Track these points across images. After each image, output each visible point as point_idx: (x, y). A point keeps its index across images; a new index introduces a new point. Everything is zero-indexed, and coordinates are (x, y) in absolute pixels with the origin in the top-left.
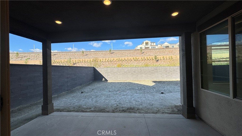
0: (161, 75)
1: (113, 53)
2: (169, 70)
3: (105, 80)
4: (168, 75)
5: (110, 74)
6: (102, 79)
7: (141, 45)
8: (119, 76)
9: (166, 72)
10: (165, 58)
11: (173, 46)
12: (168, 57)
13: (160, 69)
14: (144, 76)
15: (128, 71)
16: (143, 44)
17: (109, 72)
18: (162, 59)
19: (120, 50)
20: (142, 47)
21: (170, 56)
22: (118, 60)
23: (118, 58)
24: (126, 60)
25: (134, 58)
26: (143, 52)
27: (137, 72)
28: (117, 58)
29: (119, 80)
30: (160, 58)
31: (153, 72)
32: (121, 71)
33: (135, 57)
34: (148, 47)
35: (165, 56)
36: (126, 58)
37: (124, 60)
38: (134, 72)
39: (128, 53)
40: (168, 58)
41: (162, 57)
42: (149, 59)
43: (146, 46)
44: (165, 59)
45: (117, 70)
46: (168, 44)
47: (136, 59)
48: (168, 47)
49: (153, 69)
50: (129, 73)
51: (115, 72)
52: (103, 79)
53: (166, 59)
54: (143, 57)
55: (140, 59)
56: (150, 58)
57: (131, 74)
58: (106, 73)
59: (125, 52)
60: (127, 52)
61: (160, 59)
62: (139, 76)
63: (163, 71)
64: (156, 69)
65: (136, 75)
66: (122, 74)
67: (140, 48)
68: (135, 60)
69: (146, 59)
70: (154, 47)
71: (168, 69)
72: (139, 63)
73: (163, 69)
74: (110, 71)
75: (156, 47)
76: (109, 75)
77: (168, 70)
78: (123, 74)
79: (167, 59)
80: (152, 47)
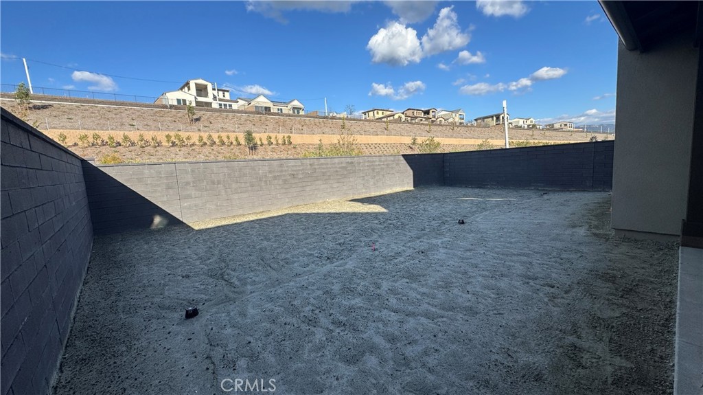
0: (364, 179)
1: (44, 107)
2: (379, 165)
3: (165, 222)
4: (376, 178)
5: (193, 193)
6: (152, 221)
7: (180, 92)
8: (236, 196)
9: (373, 170)
10: (273, 140)
11: (281, 109)
12: (280, 136)
13: (360, 163)
14: (323, 186)
15: (270, 172)
16: (186, 88)
17: (188, 183)
18: (265, 142)
19: (83, 98)
20: (184, 101)
21: (286, 135)
22: (91, 140)
23: (90, 133)
24: (133, 144)
25: (168, 136)
26: (195, 117)
27: (301, 176)
28: (83, 132)
29: (241, 212)
30: (261, 140)
31: (345, 173)
32: (245, 175)
33: (172, 134)
34: (209, 104)
35: (273, 135)
36: (134, 135)
37: (121, 141)
38: (293, 175)
39: (133, 116)
40: (280, 142)
41: (264, 136)
42: (226, 140)
43: (200, 99)
44: (272, 143)
45: (225, 170)
46: (266, 100)
47: (177, 142)
48: (268, 109)
49: (343, 165)
50: (276, 181)
51: (219, 183)
52: (157, 220)
53: (274, 142)
54: (205, 135)
55: (195, 139)
56: (228, 137)
57: (281, 182)
58: (169, 187)
59: (115, 112)
60: (128, 112)
61: (259, 143)
62: (308, 189)
63: (366, 168)
64: (352, 163)
65: (300, 185)
66: (250, 188)
67: (179, 101)
68: (174, 144)
69: (217, 141)
70: (228, 103)
71: (377, 163)
72: (194, 154)
73: (366, 164)
74: (189, 178)
75: (235, 106)
76: (189, 197)
77: (376, 165)
78: (252, 186)
79: (278, 144)
80: (220, 105)
